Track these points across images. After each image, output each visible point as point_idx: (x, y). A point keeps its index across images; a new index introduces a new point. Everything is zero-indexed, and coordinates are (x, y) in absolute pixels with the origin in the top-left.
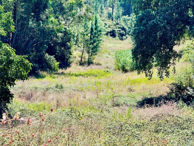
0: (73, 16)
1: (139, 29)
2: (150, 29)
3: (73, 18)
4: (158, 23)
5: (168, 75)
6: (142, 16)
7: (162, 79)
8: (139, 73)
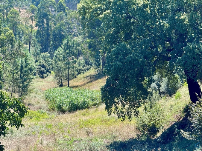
0: (4, 52)
1: (115, 65)
2: (127, 65)
3: (4, 55)
4: (135, 58)
5: (138, 115)
6: (118, 51)
7: (131, 119)
8: (109, 114)
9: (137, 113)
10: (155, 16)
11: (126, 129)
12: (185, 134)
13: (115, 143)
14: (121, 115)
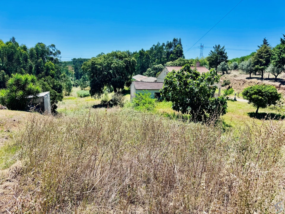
1: (92, 84)
2: (96, 84)
4: (98, 82)
8: (92, 98)
9: (100, 97)
10: (103, 71)
11: (98, 102)
12: (111, 103)
13: (94, 105)
14: (95, 98)
